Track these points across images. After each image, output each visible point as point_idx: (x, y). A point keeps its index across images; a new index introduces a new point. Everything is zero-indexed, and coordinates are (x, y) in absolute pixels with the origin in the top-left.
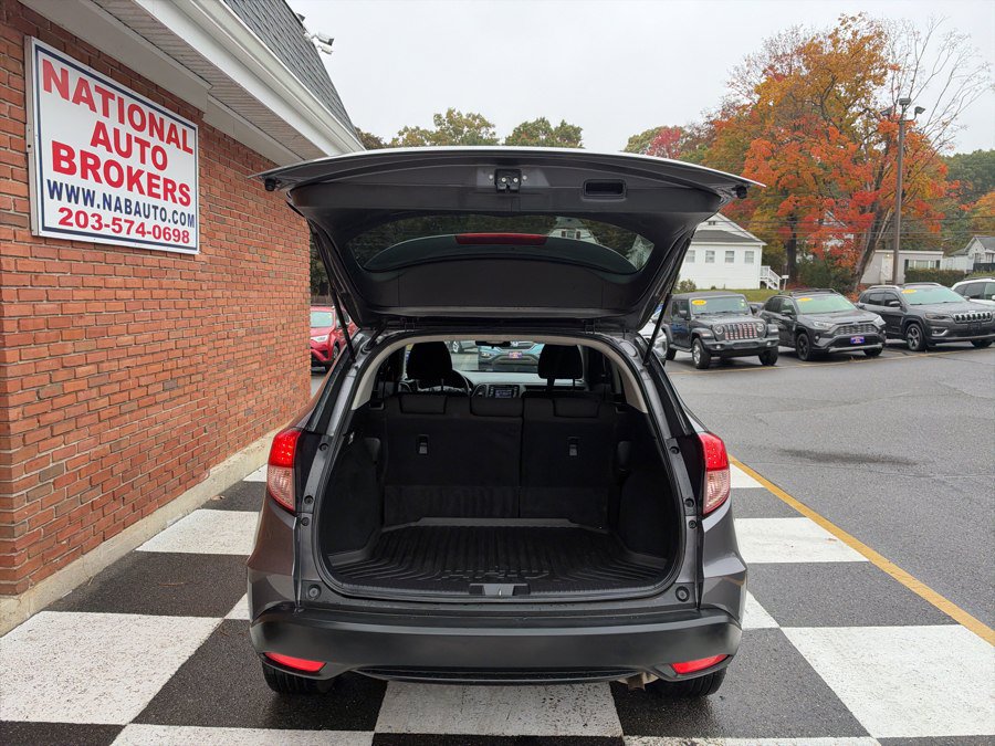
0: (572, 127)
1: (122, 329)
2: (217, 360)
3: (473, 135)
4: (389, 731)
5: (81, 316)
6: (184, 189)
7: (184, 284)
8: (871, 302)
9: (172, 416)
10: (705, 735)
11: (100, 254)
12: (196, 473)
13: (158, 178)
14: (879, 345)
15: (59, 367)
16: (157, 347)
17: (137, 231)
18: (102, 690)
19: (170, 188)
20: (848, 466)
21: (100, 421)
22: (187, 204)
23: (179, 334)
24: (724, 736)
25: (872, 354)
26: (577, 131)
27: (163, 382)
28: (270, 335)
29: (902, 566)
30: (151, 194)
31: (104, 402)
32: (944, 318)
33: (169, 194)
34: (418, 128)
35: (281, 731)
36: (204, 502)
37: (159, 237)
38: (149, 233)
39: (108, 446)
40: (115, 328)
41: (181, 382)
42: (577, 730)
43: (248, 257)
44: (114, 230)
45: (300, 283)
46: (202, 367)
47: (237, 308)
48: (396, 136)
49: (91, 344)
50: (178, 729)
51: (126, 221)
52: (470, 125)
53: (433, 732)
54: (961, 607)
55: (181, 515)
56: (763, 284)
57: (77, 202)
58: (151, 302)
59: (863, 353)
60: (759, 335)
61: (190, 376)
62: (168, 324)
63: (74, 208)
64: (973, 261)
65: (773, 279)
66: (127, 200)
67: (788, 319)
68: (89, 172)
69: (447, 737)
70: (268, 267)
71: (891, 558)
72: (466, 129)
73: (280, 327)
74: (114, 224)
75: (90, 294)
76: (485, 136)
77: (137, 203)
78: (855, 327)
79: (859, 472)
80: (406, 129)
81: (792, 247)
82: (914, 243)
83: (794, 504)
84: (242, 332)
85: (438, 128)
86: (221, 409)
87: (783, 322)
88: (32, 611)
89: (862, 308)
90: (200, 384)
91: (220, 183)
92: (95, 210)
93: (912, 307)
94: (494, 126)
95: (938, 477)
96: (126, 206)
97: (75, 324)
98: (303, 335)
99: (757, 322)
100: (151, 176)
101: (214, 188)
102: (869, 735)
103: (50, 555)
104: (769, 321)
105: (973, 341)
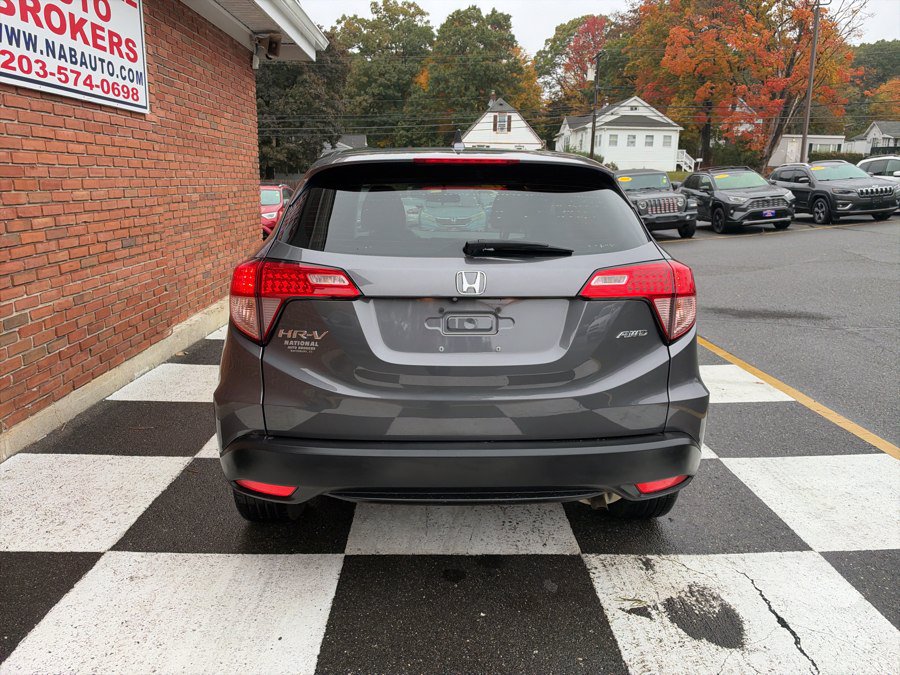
0: (502, 14)
1: (77, 183)
2: (173, 222)
3: (408, 22)
4: (359, 553)
5: (32, 166)
6: (131, 45)
7: (136, 143)
8: (782, 179)
9: (132, 274)
10: (659, 553)
11: (47, 104)
12: (159, 329)
13: (102, 29)
14: (789, 218)
15: (14, 216)
16: (114, 204)
17: (85, 83)
18: (79, 521)
19: (115, 42)
20: (768, 321)
21: (61, 274)
22: (134, 60)
23: (134, 192)
24: (676, 553)
25: (781, 227)
26: (507, 18)
27: (122, 239)
28: (222, 202)
29: (827, 404)
30: (96, 45)
31: (63, 255)
32: (849, 192)
33: (115, 48)
34: (355, 16)
35: (255, 556)
36: (168, 357)
37: (108, 92)
38: (97, 86)
39: (71, 298)
40: (69, 181)
41: (139, 240)
42: (537, 549)
43: (198, 122)
44: (60, 79)
45: (249, 153)
46: (159, 228)
47: (189, 173)
48: (335, 24)
49: (46, 196)
50: (156, 555)
51: (72, 71)
52: (405, 13)
53: (401, 553)
54: (884, 438)
55: (148, 368)
56: (679, 167)
57: (18, 45)
58: (104, 158)
59: (772, 226)
60: (679, 209)
61: (148, 235)
62: (122, 182)
63: (17, 52)
64: (870, 146)
65: (688, 162)
66: (71, 49)
67: (705, 194)
68: (29, 14)
69: (414, 557)
70: (218, 134)
71: (816, 398)
72: (401, 17)
73: (231, 195)
74: (59, 73)
75: (40, 144)
76: (419, 24)
77: (83, 54)
78: (768, 201)
79: (778, 326)
80: (344, 18)
81: (706, 132)
82: (819, 128)
83: (721, 353)
84: (195, 197)
85: (375, 17)
86: (179, 270)
87: (701, 198)
88: (9, 454)
89: (774, 184)
90: (158, 244)
91: (167, 45)
92: (38, 56)
93: (819, 183)
94: (428, 14)
95: (851, 329)
96: (71, 56)
97: (27, 174)
98: (254, 204)
99: (678, 197)
100: (94, 27)
101: (160, 50)
102: (811, 549)
103: (21, 400)
104: (688, 197)
105: (873, 214)
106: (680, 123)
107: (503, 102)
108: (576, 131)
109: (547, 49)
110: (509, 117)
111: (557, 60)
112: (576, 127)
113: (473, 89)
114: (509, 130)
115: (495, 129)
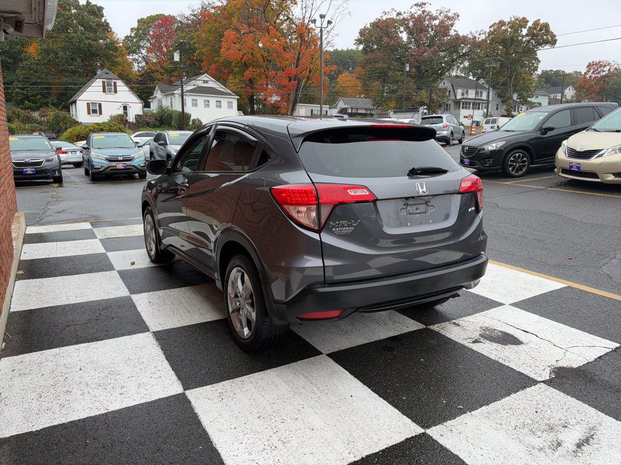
4: (331, 352)
35: (278, 368)
36: (15, 276)
53: (351, 346)
69: (360, 346)
81: (252, 100)
106: (237, 94)
107: (108, 71)
108: (167, 96)
109: (133, 35)
110: (115, 83)
111: (142, 44)
112: (167, 92)
113: (79, 60)
114: (116, 92)
115: (104, 91)
